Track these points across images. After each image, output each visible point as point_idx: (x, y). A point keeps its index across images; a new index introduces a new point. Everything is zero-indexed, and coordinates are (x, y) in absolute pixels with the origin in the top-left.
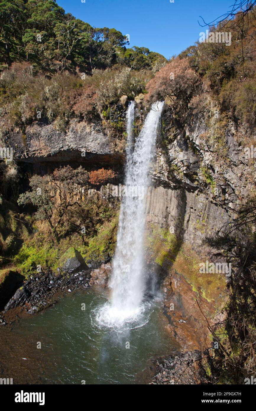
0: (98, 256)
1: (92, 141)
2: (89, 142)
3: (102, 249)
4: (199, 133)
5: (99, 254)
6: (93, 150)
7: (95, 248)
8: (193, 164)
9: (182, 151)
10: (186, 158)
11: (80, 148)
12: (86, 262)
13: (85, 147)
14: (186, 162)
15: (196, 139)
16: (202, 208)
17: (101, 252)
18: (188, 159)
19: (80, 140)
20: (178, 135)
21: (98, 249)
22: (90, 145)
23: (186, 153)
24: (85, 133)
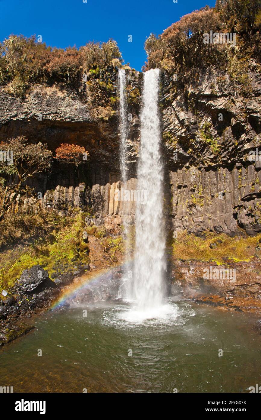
0: (67, 267)
1: (67, 106)
2: (62, 107)
3: (71, 256)
4: (209, 83)
5: (67, 264)
6: (68, 115)
7: (60, 256)
8: (192, 124)
9: (182, 111)
10: (187, 117)
11: (46, 115)
12: (50, 277)
13: (56, 113)
14: (187, 121)
15: (205, 89)
16: (195, 181)
17: (69, 261)
18: (189, 119)
19: (48, 105)
20: (178, 96)
21: (65, 257)
22: (65, 111)
23: (187, 113)
24: (56, 97)
